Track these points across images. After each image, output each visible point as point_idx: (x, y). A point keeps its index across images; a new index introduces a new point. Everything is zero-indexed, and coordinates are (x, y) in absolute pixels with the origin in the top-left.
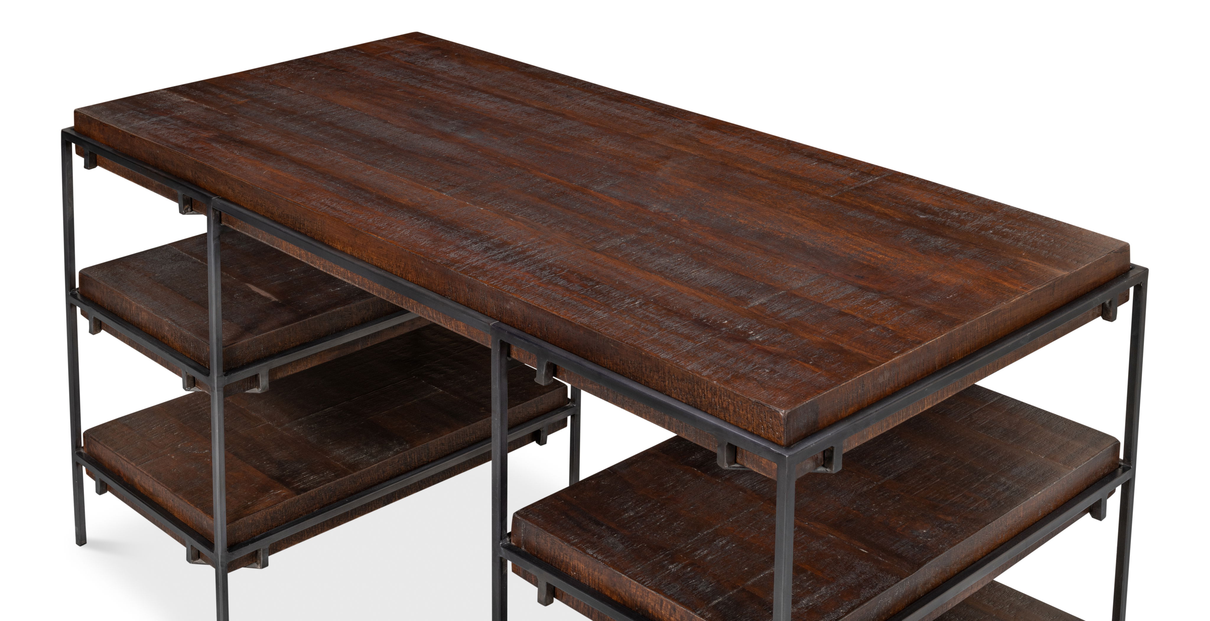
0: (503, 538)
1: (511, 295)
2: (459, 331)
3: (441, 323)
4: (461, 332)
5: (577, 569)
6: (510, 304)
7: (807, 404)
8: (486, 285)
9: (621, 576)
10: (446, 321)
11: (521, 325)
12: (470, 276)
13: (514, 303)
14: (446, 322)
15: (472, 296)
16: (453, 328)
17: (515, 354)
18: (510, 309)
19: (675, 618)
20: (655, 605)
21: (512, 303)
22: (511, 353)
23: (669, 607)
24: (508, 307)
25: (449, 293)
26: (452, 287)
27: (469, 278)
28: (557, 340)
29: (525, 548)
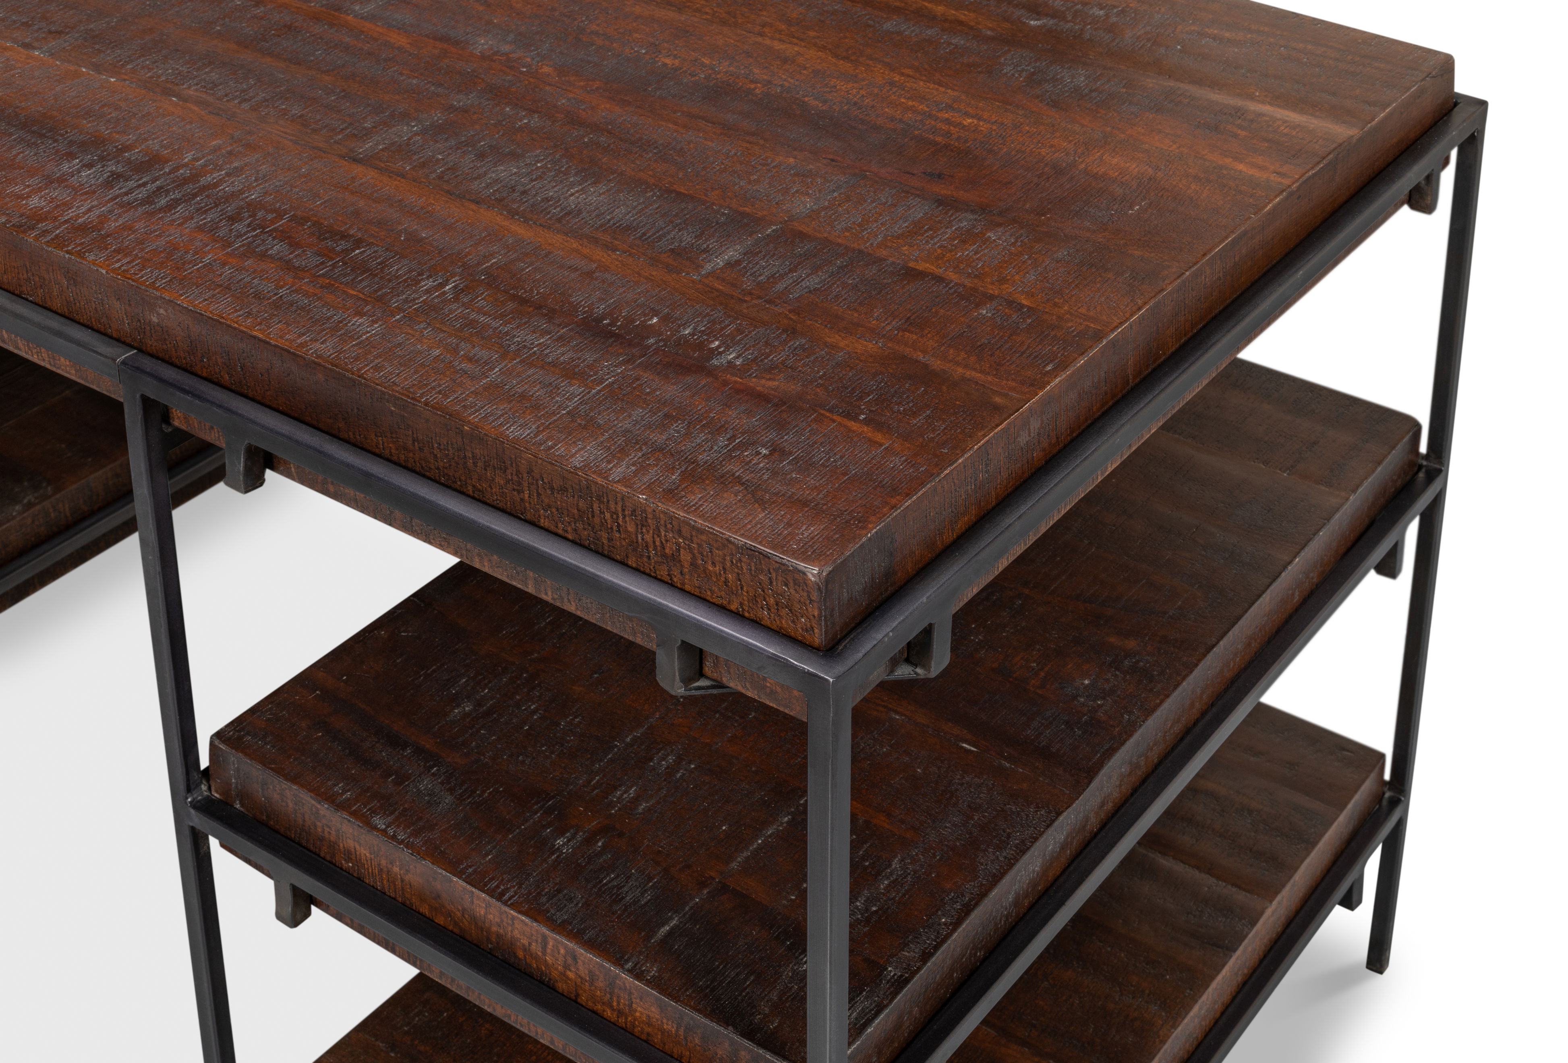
0: (192, 787)
1: (158, 294)
2: (58, 368)
3: (20, 349)
4: (63, 370)
5: (353, 857)
6: (158, 314)
7: (870, 539)
8: (104, 272)
9: (452, 881)
10: (28, 345)
11: (185, 358)
12: (68, 252)
13: (166, 311)
14: (29, 349)
15: (77, 294)
16: (44, 360)
17: (179, 418)
18: (158, 324)
19: (577, 974)
20: (530, 944)
21: (162, 311)
22: (172, 416)
23: (562, 951)
24: (155, 320)
25: (29, 289)
26: (33, 275)
27: (67, 256)
28: (268, 393)
29: (242, 805)
